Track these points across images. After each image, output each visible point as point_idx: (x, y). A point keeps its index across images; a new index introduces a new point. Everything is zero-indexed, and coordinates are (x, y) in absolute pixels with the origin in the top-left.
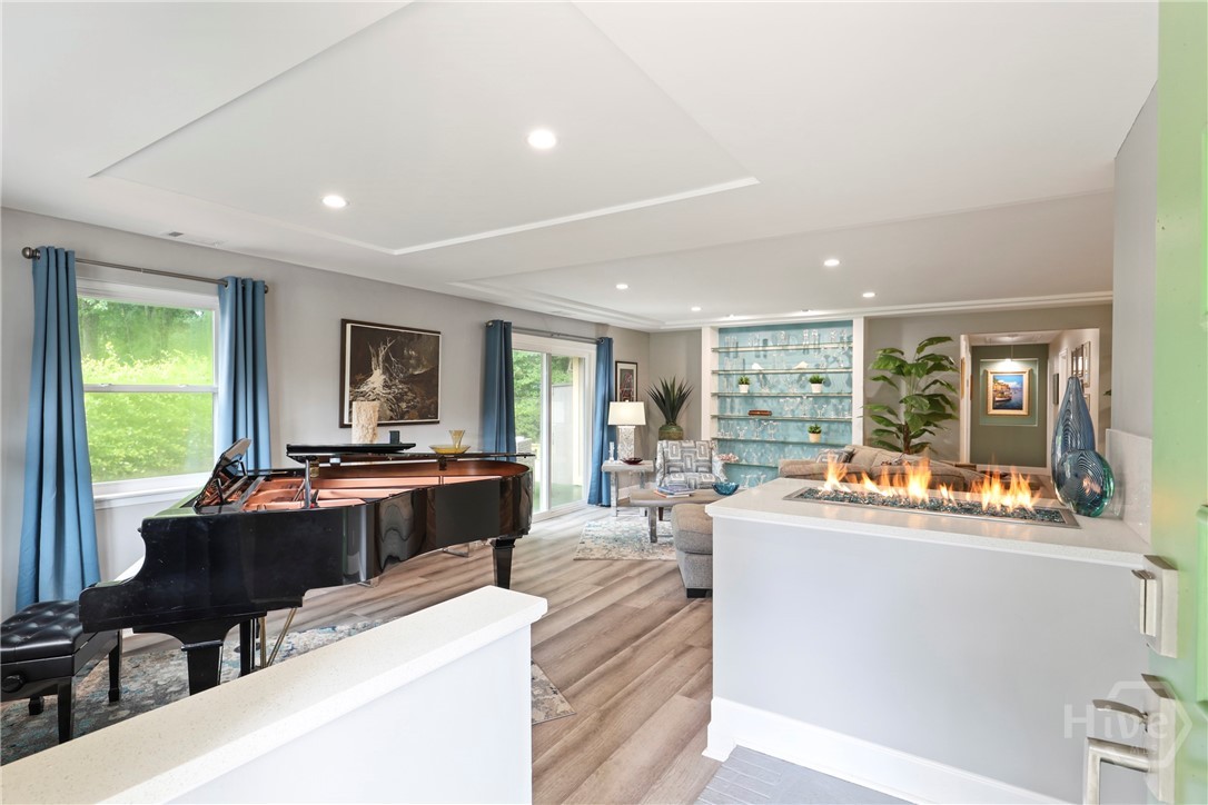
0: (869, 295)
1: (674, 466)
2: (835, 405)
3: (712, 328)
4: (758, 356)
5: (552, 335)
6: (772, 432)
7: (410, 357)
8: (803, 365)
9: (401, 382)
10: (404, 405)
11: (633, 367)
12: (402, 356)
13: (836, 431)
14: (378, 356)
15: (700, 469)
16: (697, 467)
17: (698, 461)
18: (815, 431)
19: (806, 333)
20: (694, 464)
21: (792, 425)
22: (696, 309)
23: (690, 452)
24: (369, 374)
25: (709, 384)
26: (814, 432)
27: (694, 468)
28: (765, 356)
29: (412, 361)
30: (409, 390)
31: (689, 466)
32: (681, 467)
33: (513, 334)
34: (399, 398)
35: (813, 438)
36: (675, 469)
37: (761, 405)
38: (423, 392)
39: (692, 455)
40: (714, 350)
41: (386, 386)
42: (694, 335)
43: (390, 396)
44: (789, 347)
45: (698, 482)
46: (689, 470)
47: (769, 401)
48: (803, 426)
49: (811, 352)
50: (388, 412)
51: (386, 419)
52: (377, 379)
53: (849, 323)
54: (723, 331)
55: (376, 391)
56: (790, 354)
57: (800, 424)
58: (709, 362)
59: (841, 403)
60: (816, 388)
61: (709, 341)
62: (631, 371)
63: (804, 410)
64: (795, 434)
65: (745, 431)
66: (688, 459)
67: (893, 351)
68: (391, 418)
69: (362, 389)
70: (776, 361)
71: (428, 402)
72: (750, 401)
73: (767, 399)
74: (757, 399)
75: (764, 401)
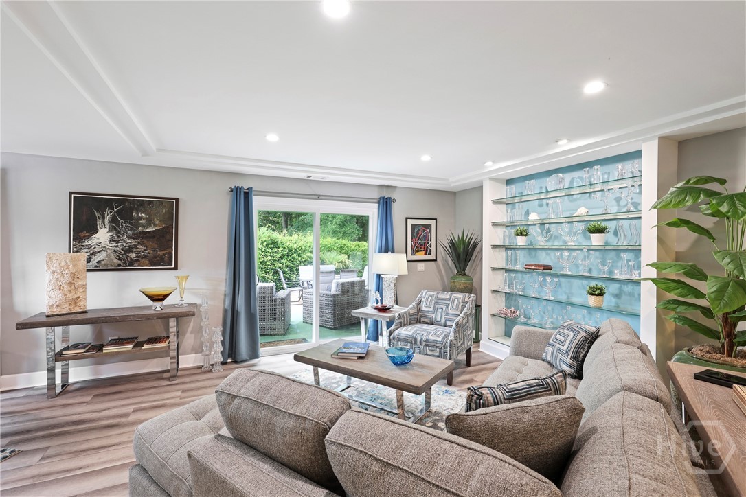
1: (425, 317)
5: (318, 197)
7: (141, 218)
8: (584, 211)
9: (129, 237)
10: (133, 256)
11: (432, 223)
12: (131, 218)
14: (104, 218)
16: (446, 320)
17: (447, 314)
18: (598, 292)
20: (443, 317)
23: (443, 304)
24: (95, 231)
25: (490, 237)
27: (443, 322)
29: (142, 222)
30: (139, 243)
31: (438, 319)
32: (431, 319)
33: (253, 197)
34: (127, 250)
35: (592, 301)
36: (425, 320)
37: (544, 259)
38: (155, 245)
39: (444, 307)
40: (495, 202)
41: (112, 240)
43: (118, 249)
46: (438, 323)
47: (551, 254)
50: (116, 261)
51: (113, 266)
52: (103, 236)
53: (637, 154)
54: (510, 182)
55: (102, 244)
56: (575, 200)
58: (491, 213)
60: (596, 239)
61: (489, 193)
62: (429, 227)
66: (439, 311)
68: (119, 265)
69: (86, 243)
70: (559, 208)
71: (161, 253)
72: (533, 253)
73: (549, 251)
74: (539, 252)
75: (548, 254)
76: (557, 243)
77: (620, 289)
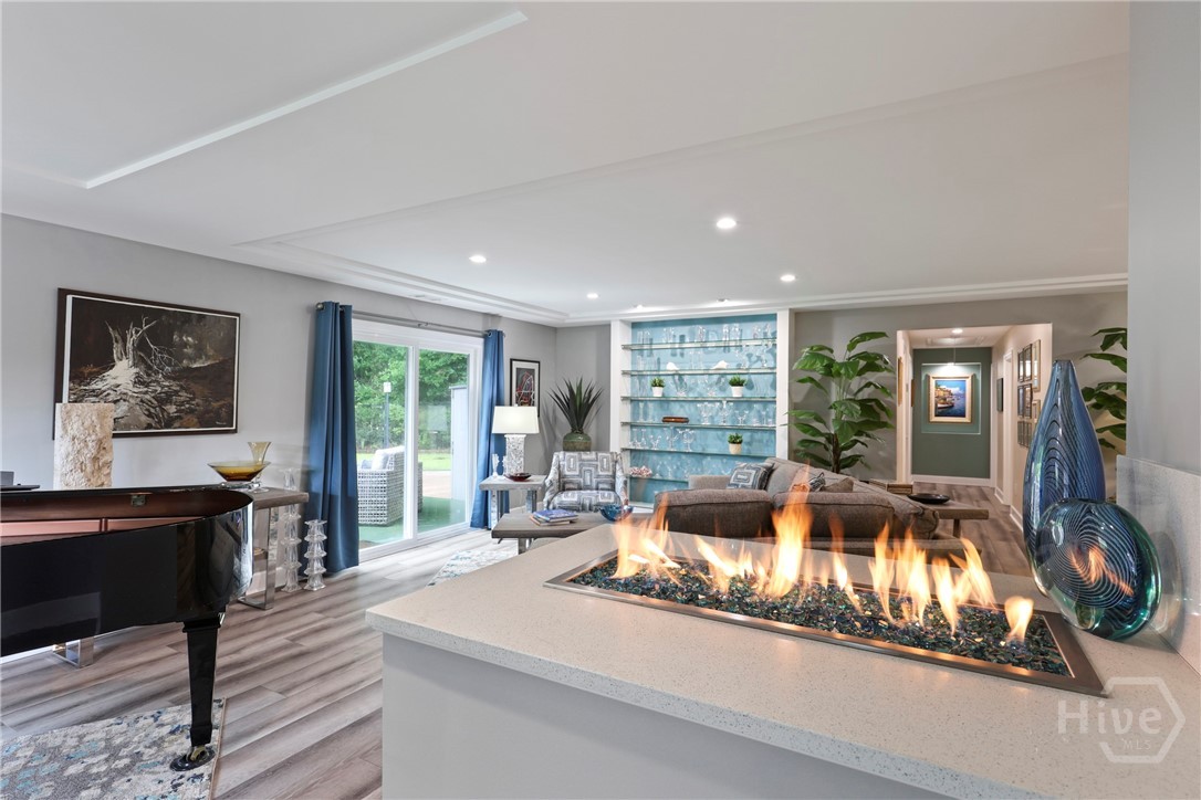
0: (788, 278)
1: (569, 482)
2: (759, 412)
3: (622, 321)
4: (674, 355)
6: (688, 441)
8: (722, 364)
9: (166, 378)
11: (534, 366)
13: (760, 441)
15: (601, 486)
17: (599, 476)
18: (735, 441)
19: (725, 328)
20: (594, 480)
21: (712, 434)
22: (593, 296)
23: (590, 465)
25: (619, 387)
26: (734, 443)
27: (593, 485)
28: (682, 355)
30: (182, 387)
31: (588, 483)
32: (578, 484)
33: (352, 320)
34: (164, 399)
35: (733, 449)
36: (570, 486)
37: (677, 411)
38: (206, 392)
39: (593, 469)
40: (625, 347)
41: (139, 382)
42: (604, 329)
43: (148, 397)
44: (708, 345)
45: (593, 503)
46: (588, 488)
47: (687, 406)
48: (723, 435)
49: (732, 349)
50: (144, 418)
51: (139, 427)
52: (123, 373)
53: (773, 317)
54: (636, 325)
55: (120, 390)
56: (712, 352)
57: (720, 433)
58: (620, 360)
59: (765, 409)
60: (736, 392)
61: (619, 337)
62: (531, 372)
63: (724, 415)
64: (715, 443)
65: (661, 440)
66: (588, 474)
67: (822, 348)
70: (695, 360)
71: (214, 405)
72: (666, 405)
73: (683, 404)
74: (672, 404)
75: (682, 406)
76: (692, 395)
77: (751, 436)
